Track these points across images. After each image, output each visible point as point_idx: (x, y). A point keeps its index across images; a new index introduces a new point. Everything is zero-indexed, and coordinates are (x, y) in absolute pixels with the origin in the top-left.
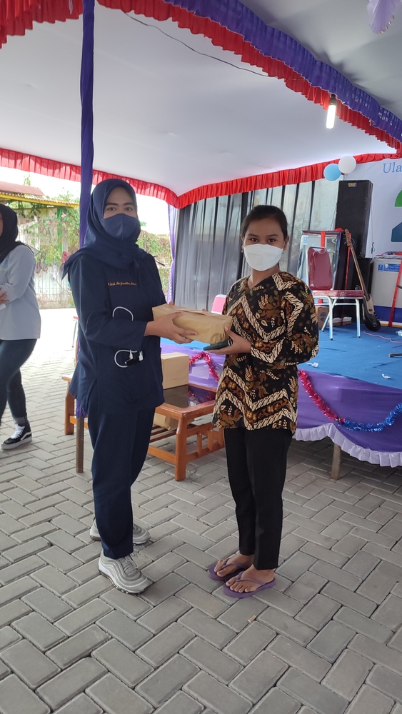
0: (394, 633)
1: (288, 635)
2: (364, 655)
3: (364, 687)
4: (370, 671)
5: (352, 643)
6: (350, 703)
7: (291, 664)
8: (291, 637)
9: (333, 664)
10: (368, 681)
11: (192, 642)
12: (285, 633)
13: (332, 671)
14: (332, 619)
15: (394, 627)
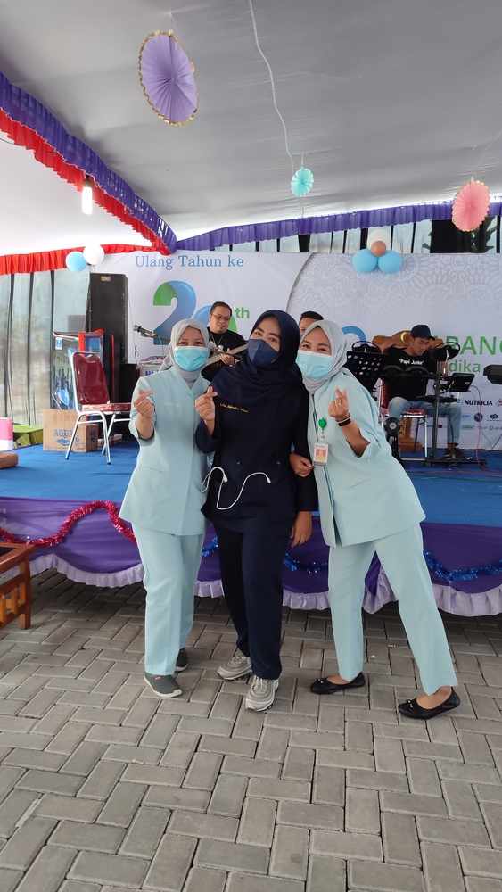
0: (283, 764)
1: (184, 807)
2: (265, 797)
3: (277, 828)
4: (276, 810)
5: (249, 790)
6: (271, 849)
7: (199, 836)
8: (187, 808)
9: (240, 819)
10: (279, 821)
11: (77, 860)
12: (180, 807)
13: (241, 825)
14: (220, 773)
15: (279, 759)
